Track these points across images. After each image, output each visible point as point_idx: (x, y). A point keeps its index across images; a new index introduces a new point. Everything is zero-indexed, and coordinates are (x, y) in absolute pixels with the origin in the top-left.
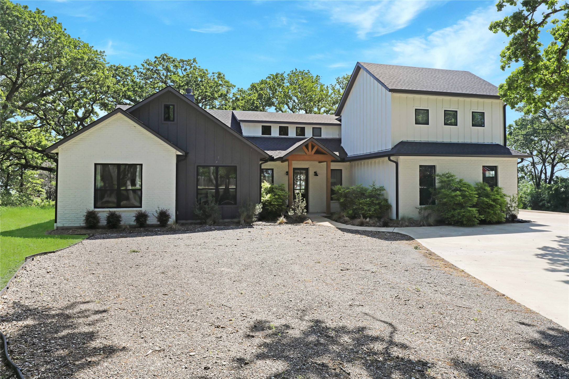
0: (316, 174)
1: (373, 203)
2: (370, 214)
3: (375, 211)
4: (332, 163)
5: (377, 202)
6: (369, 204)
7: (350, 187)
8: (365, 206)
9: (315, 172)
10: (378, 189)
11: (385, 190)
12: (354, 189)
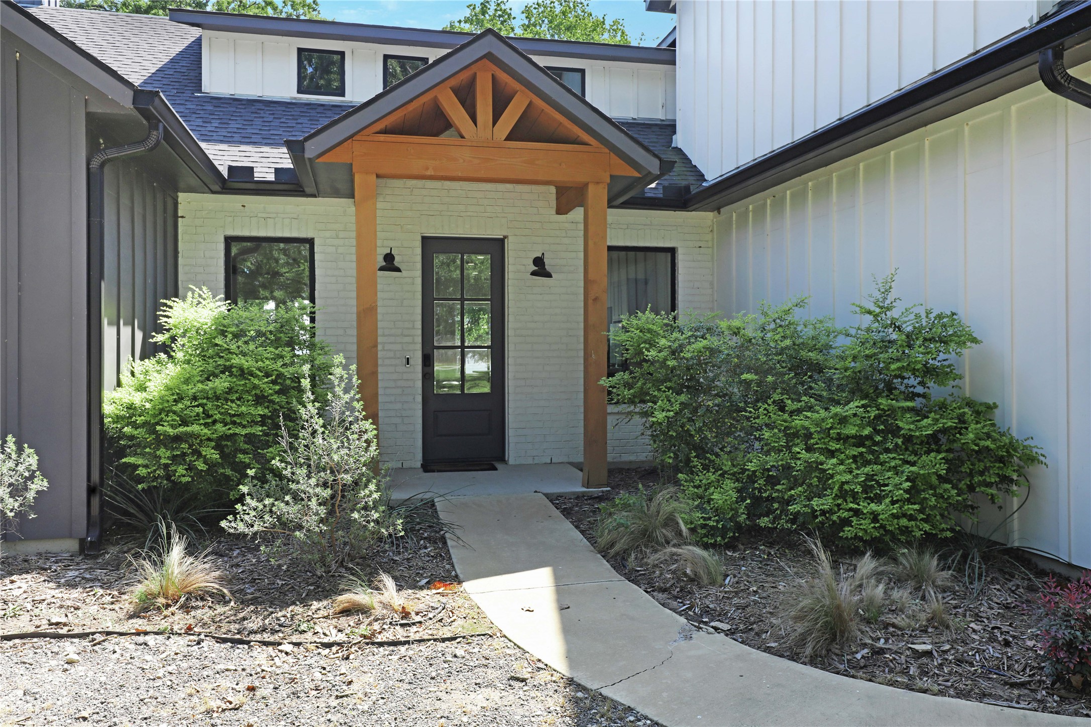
0: (540, 268)
1: (895, 431)
2: (875, 517)
3: (913, 493)
4: (615, 216)
5: (928, 426)
6: (860, 441)
7: (724, 324)
8: (832, 454)
9: (539, 262)
10: (918, 330)
11: (975, 340)
12: (749, 333)
